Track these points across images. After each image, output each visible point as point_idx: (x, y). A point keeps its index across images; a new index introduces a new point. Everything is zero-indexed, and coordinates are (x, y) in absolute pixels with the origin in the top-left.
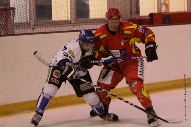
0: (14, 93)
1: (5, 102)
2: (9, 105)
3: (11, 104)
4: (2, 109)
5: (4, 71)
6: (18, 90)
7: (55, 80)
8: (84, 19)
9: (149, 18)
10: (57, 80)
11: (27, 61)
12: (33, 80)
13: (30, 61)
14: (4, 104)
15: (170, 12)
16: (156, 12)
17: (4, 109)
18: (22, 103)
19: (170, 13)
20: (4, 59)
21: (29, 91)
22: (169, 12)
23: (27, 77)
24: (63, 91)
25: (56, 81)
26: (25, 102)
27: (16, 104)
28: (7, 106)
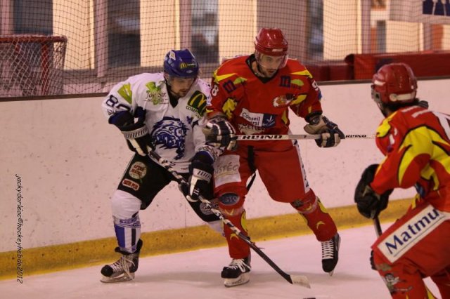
0: (69, 220)
1: (51, 241)
2: (58, 246)
3: (62, 245)
4: (43, 255)
5: (49, 173)
6: (78, 216)
7: (130, 183)
8: (208, 65)
9: (345, 64)
10: (134, 183)
11: (97, 153)
12: (108, 194)
13: (103, 154)
14: (48, 244)
15: (388, 53)
16: (360, 52)
17: (48, 255)
18: (85, 243)
19: (386, 55)
20: (50, 147)
21: (100, 218)
22: (385, 53)
23: (97, 187)
24: (172, 219)
25: (134, 185)
26: (91, 241)
27: (71, 245)
28: (53, 249)
